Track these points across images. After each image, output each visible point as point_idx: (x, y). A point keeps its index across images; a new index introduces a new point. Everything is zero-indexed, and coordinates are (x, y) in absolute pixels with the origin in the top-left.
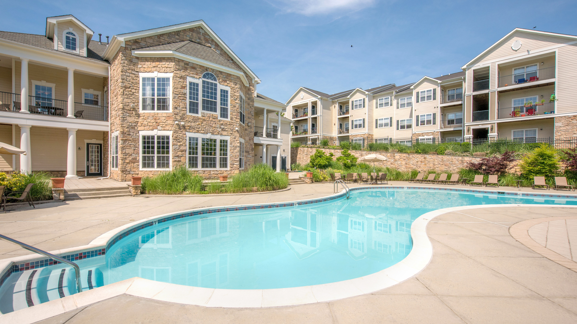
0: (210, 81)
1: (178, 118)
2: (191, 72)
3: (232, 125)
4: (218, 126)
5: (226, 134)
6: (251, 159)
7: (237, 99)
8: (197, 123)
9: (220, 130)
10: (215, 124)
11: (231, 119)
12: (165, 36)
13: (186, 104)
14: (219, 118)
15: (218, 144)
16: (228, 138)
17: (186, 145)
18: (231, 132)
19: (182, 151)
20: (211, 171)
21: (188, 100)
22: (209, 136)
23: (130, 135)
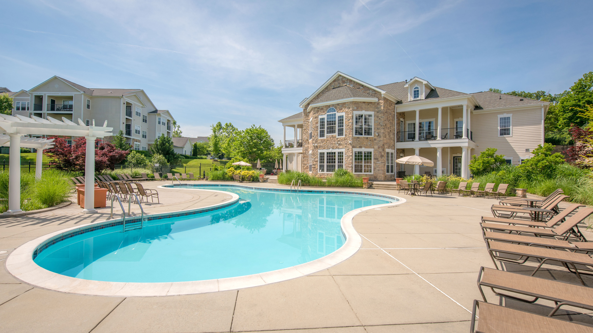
0: (331, 113)
1: (314, 142)
2: (321, 112)
3: (346, 140)
4: (336, 142)
5: (342, 148)
6: (381, 165)
7: (350, 119)
8: (324, 143)
9: (338, 145)
10: (335, 141)
11: (345, 136)
12: (321, 94)
13: (318, 133)
14: (337, 137)
15: (337, 155)
16: (343, 150)
17: (318, 158)
18: (346, 145)
19: (316, 162)
20: (332, 174)
21: (319, 130)
22: (330, 150)
23: (306, 154)
